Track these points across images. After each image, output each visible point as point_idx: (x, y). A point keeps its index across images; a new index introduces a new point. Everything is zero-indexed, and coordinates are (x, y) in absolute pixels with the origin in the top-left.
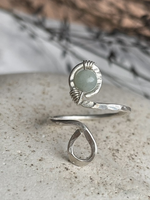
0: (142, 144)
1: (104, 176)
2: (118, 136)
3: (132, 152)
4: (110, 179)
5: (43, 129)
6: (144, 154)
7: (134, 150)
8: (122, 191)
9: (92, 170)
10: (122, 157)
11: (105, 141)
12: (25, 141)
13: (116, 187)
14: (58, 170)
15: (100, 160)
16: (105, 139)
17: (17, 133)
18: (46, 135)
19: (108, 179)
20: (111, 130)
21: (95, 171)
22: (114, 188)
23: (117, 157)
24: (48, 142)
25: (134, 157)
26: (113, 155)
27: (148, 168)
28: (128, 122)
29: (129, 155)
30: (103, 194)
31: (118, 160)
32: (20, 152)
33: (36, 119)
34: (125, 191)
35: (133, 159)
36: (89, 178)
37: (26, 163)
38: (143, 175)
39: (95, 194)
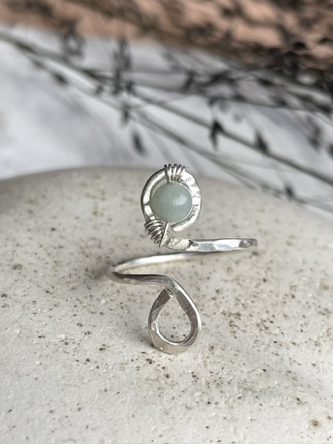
0: (280, 298)
1: (217, 368)
2: (238, 287)
3: (265, 316)
4: (228, 374)
5: (101, 287)
6: (285, 316)
7: (267, 312)
8: (250, 393)
9: (195, 358)
10: (246, 326)
11: (214, 299)
12: (71, 314)
13: (239, 387)
14: (135, 365)
15: (209, 337)
16: (214, 294)
17: (55, 299)
18: (108, 299)
19: (223, 374)
20: (224, 275)
21: (200, 361)
22: (236, 389)
23: (239, 328)
24: (112, 312)
25: (267, 324)
26: (231, 324)
27: (294, 344)
28: (254, 258)
29: (259, 321)
30: (217, 403)
31: (239, 334)
32: (63, 336)
33: (86, 270)
34: (254, 392)
35: (267, 328)
36: (191, 375)
37: (76, 357)
38: (286, 358)
39: (202, 405)
